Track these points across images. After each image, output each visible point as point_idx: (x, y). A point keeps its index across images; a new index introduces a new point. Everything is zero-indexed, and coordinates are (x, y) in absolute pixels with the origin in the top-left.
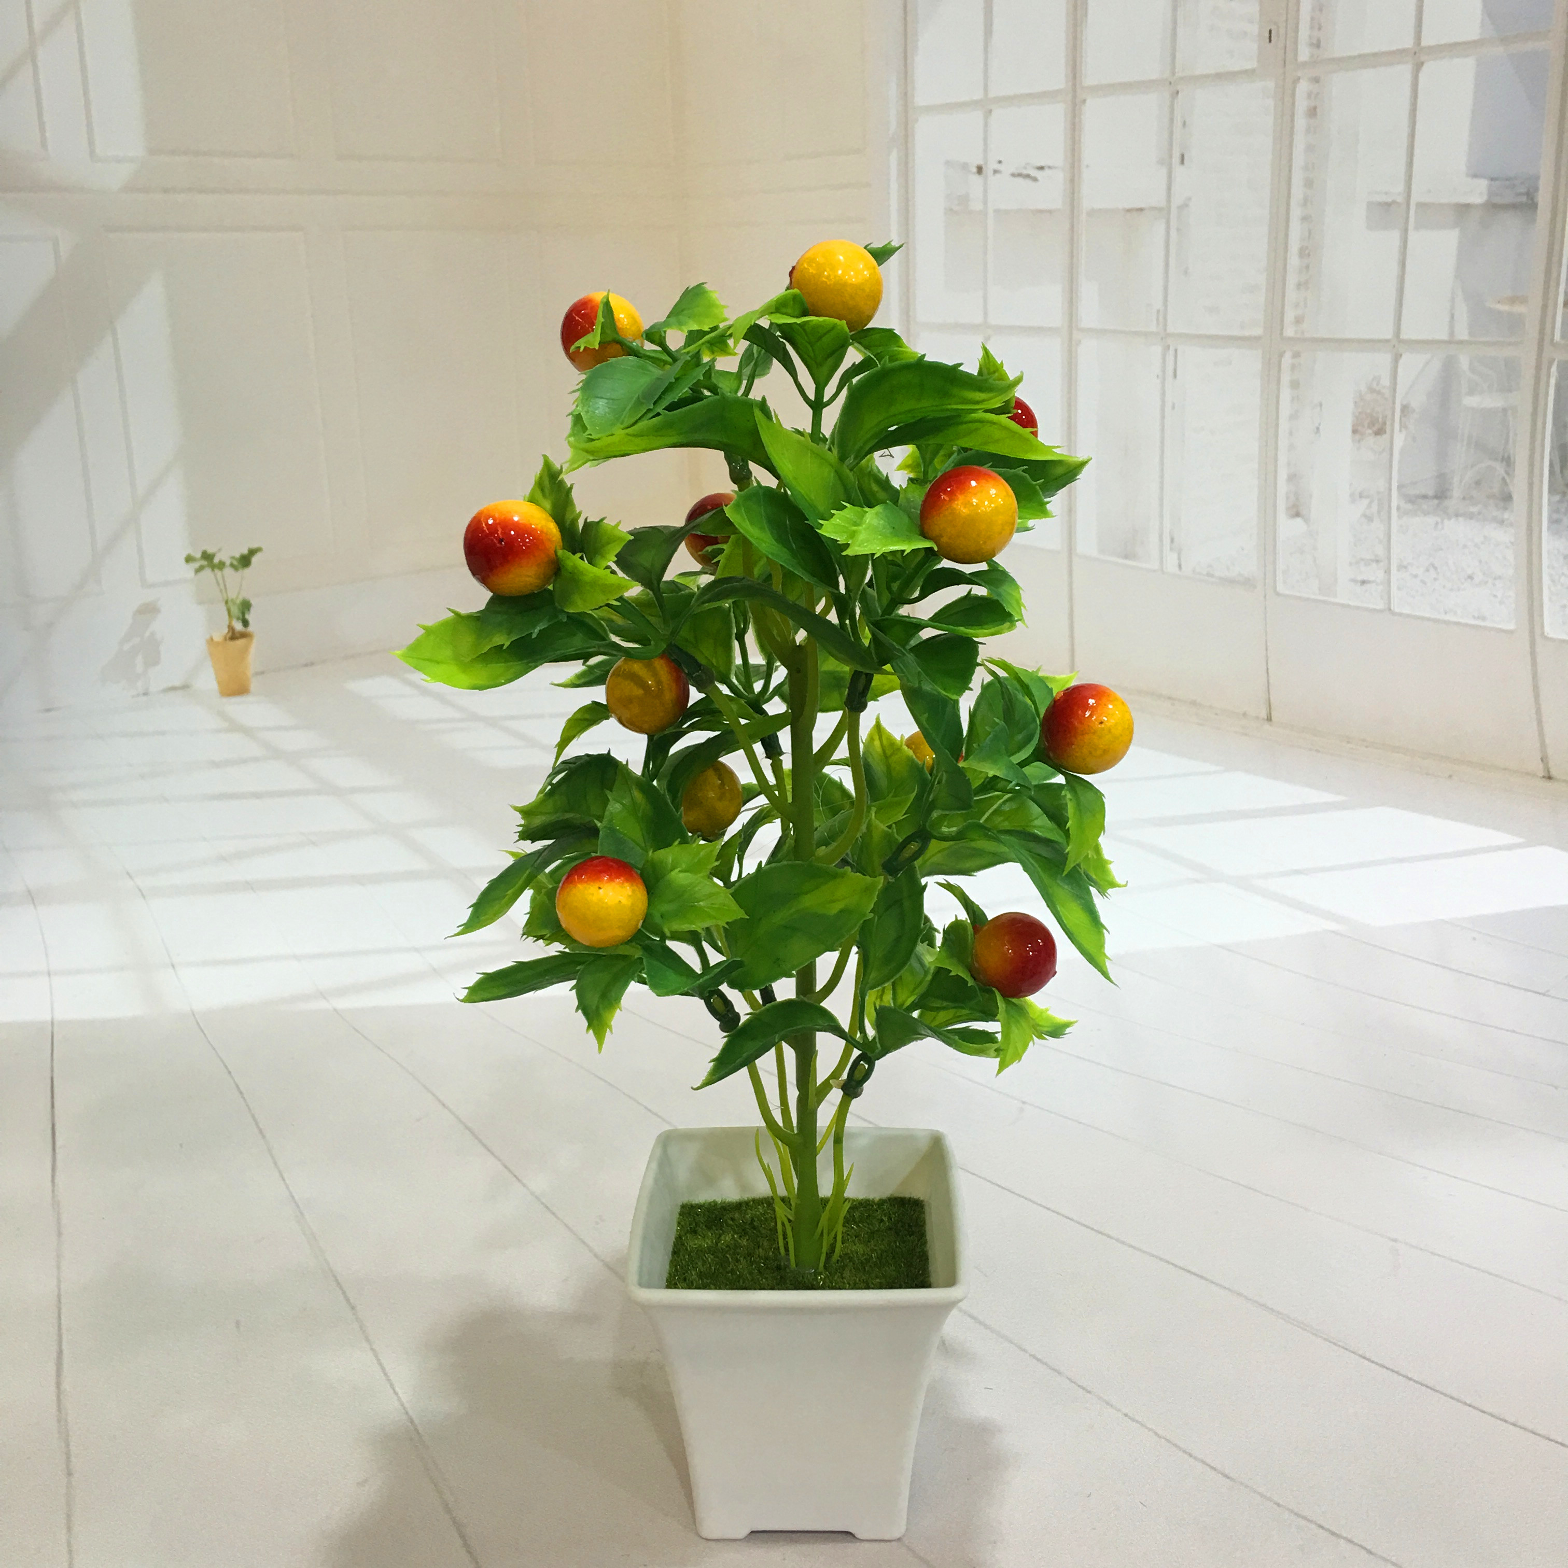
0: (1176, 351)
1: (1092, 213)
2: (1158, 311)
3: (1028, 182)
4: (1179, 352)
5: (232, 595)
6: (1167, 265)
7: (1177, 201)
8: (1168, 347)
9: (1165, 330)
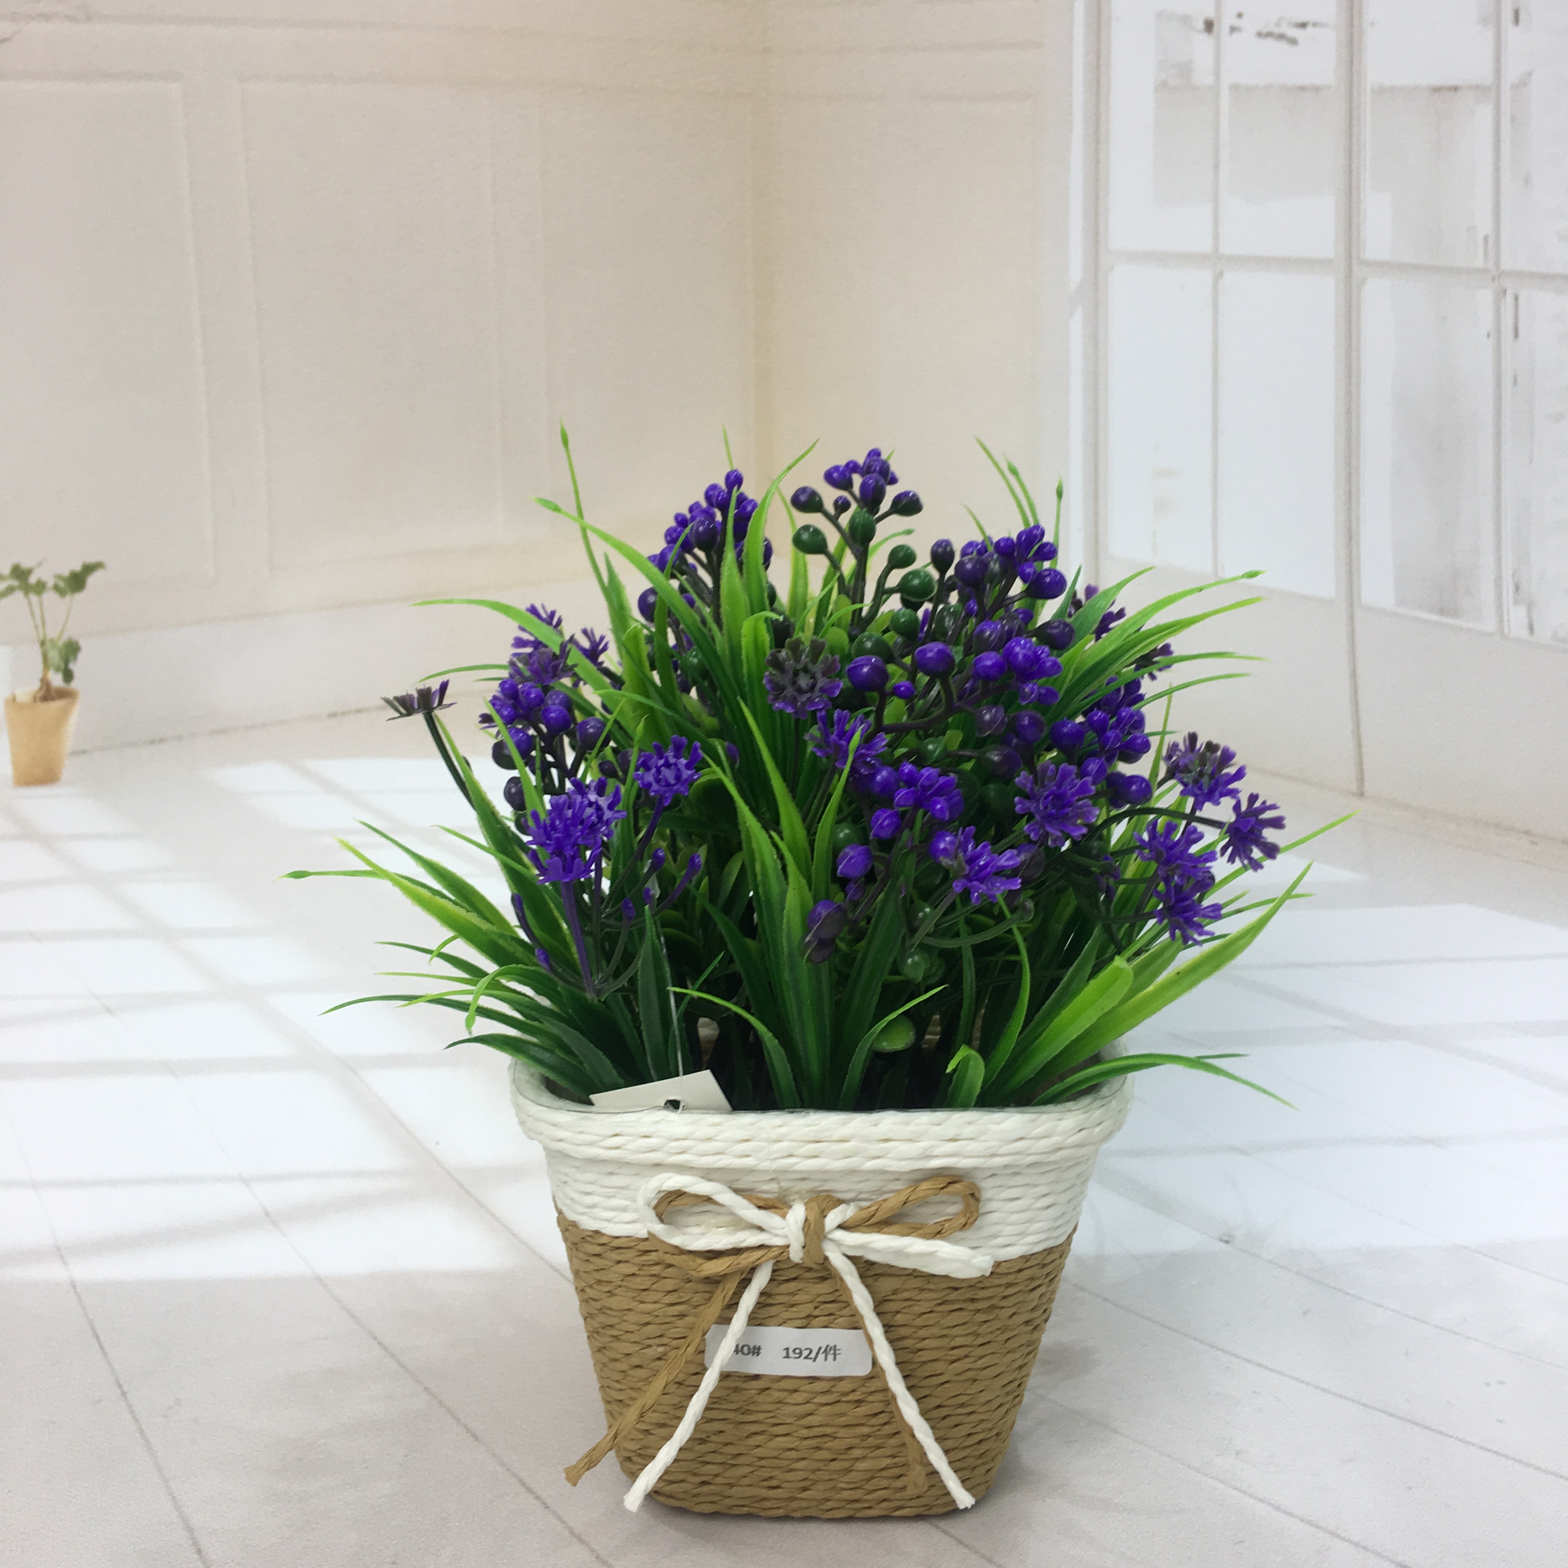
0: (1516, 298)
1: (1381, 91)
2: (1486, 238)
3: (1283, 46)
4: (1522, 301)
5: (52, 632)
6: (1497, 169)
7: (1511, 75)
8: (1505, 291)
9: (1497, 264)
